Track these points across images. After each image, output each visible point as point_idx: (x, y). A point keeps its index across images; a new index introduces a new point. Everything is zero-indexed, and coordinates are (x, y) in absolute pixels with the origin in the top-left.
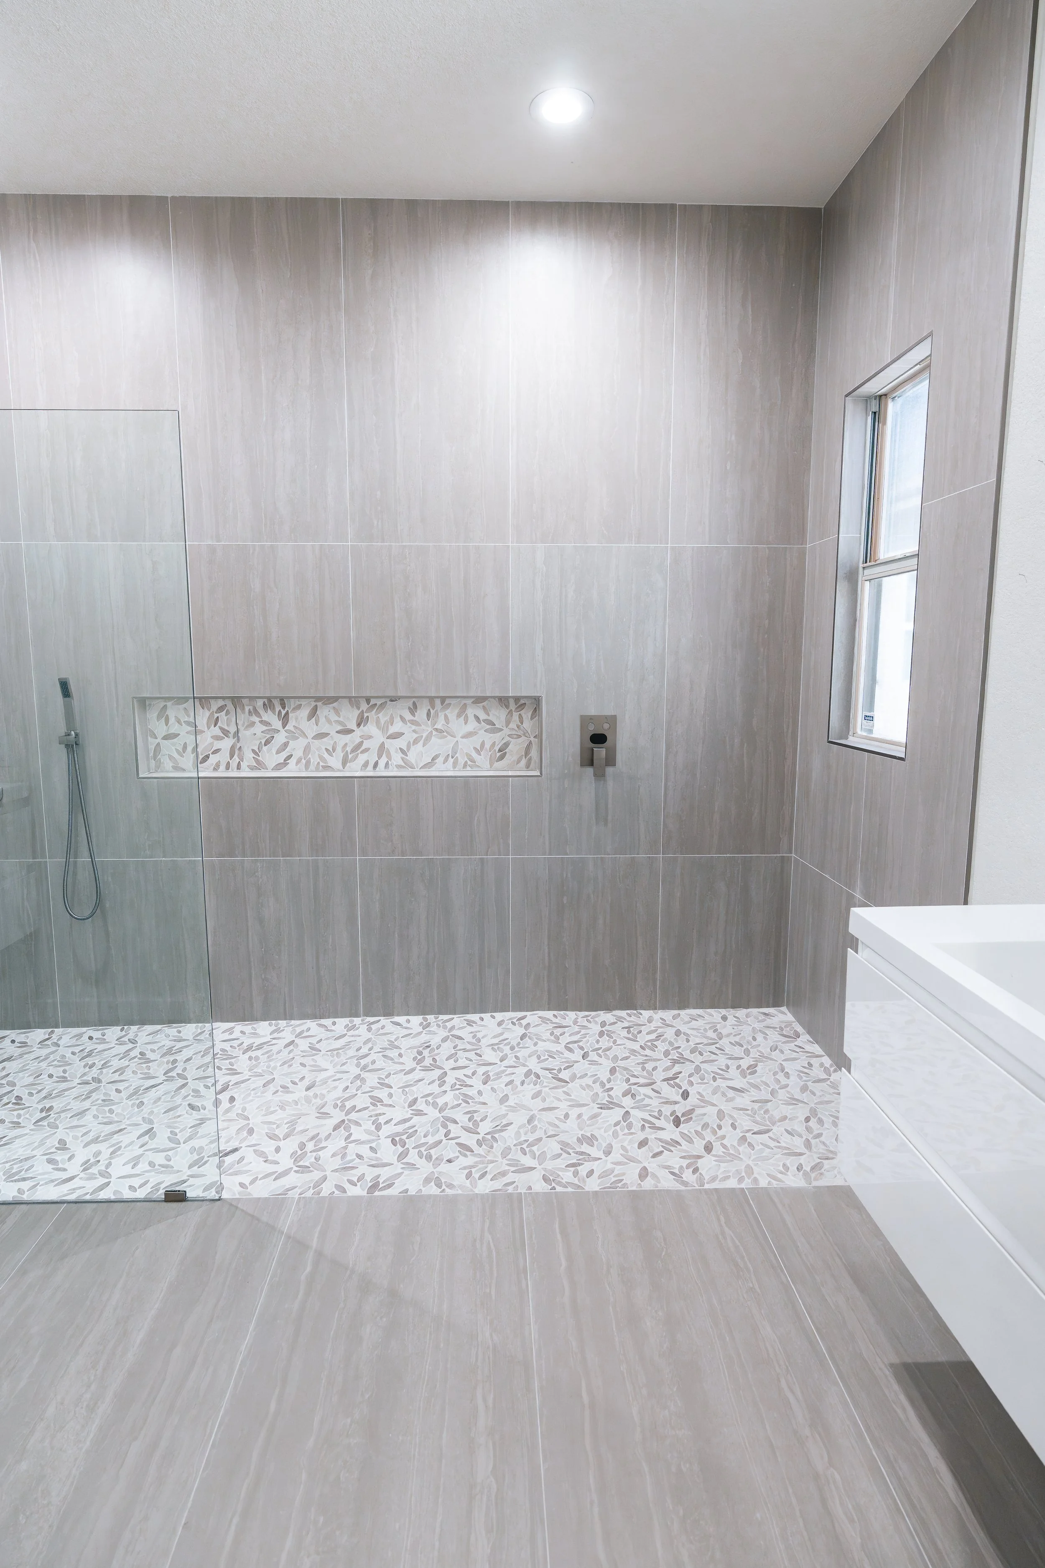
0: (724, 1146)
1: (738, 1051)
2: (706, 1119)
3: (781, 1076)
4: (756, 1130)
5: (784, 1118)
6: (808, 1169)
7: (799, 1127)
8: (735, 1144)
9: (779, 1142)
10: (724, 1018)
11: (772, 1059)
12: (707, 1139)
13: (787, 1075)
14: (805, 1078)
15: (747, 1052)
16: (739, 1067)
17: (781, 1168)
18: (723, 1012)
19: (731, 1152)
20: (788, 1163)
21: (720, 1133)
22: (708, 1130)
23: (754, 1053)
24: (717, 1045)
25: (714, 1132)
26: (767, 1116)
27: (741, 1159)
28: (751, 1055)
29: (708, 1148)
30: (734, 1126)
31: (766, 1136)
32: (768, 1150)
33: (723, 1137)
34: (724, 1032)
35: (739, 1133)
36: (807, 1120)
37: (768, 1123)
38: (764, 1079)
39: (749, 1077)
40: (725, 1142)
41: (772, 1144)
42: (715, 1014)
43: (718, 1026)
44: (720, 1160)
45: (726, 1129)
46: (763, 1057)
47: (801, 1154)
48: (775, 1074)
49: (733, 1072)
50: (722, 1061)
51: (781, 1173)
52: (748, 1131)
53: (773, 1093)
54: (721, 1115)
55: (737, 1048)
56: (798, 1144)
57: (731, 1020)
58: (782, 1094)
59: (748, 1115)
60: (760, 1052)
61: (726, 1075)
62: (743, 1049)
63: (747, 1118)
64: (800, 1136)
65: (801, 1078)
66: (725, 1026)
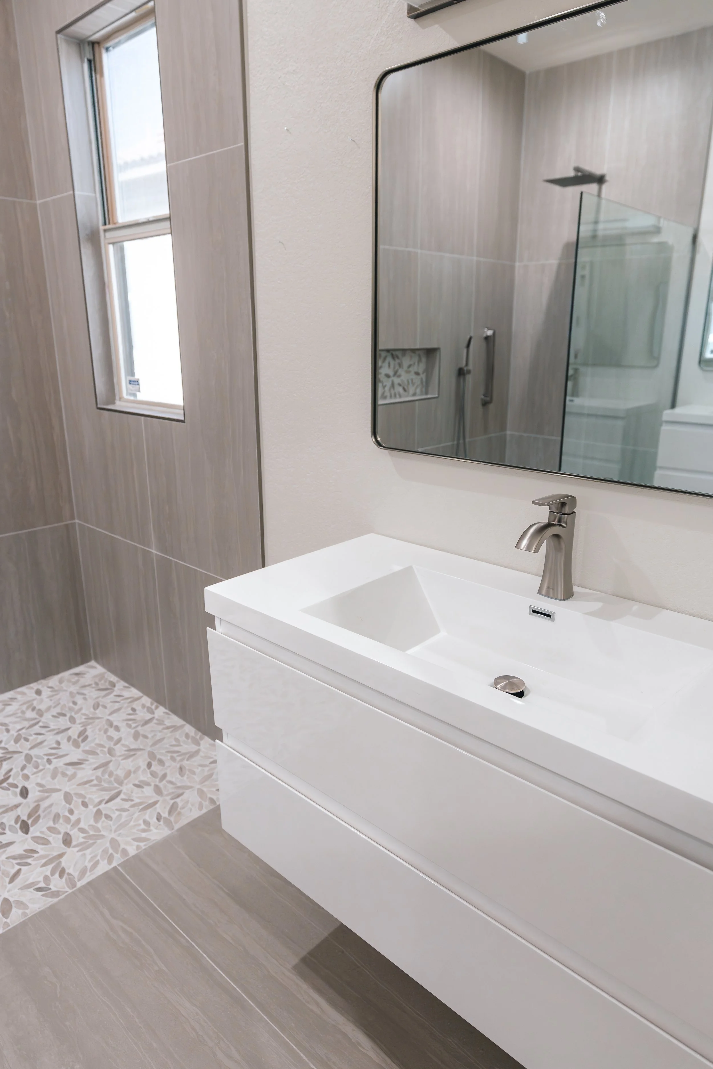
0: (82, 830)
1: (63, 722)
2: (54, 810)
3: (112, 732)
4: (107, 798)
5: (128, 774)
6: (165, 815)
7: (145, 776)
8: (92, 822)
9: (132, 800)
10: (38, 692)
11: (98, 718)
12: (63, 831)
13: (117, 729)
14: (134, 725)
15: (72, 720)
16: (69, 739)
17: (143, 826)
18: (35, 686)
19: (92, 833)
20: (147, 817)
21: (73, 818)
22: (61, 821)
23: (80, 718)
24: (41, 724)
25: (67, 820)
26: (112, 779)
27: (103, 836)
28: (78, 721)
29: (67, 841)
30: (85, 804)
31: (118, 800)
32: (125, 814)
33: (78, 821)
34: (43, 707)
35: (92, 809)
36: (149, 765)
37: (116, 785)
38: (97, 741)
39: (82, 745)
40: (82, 825)
41: (127, 805)
42: (28, 691)
43: (35, 703)
44: (84, 847)
45: (80, 812)
46: (91, 719)
47: (155, 803)
48: (106, 731)
49: (66, 747)
50: (51, 739)
51: (144, 831)
52: (100, 803)
53: (111, 752)
54: (68, 798)
55: (61, 719)
56: (148, 791)
57: (46, 692)
58: (119, 750)
59: (95, 785)
60: (85, 715)
61: (60, 752)
62: (67, 718)
63: (94, 789)
64: (148, 784)
65: (129, 726)
66: (42, 701)
